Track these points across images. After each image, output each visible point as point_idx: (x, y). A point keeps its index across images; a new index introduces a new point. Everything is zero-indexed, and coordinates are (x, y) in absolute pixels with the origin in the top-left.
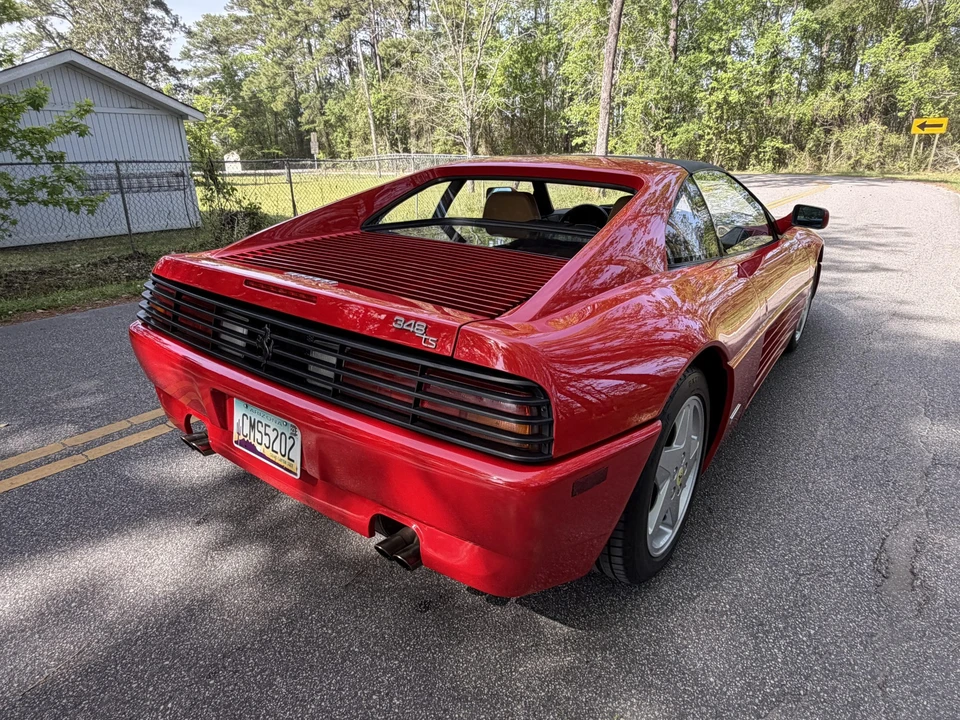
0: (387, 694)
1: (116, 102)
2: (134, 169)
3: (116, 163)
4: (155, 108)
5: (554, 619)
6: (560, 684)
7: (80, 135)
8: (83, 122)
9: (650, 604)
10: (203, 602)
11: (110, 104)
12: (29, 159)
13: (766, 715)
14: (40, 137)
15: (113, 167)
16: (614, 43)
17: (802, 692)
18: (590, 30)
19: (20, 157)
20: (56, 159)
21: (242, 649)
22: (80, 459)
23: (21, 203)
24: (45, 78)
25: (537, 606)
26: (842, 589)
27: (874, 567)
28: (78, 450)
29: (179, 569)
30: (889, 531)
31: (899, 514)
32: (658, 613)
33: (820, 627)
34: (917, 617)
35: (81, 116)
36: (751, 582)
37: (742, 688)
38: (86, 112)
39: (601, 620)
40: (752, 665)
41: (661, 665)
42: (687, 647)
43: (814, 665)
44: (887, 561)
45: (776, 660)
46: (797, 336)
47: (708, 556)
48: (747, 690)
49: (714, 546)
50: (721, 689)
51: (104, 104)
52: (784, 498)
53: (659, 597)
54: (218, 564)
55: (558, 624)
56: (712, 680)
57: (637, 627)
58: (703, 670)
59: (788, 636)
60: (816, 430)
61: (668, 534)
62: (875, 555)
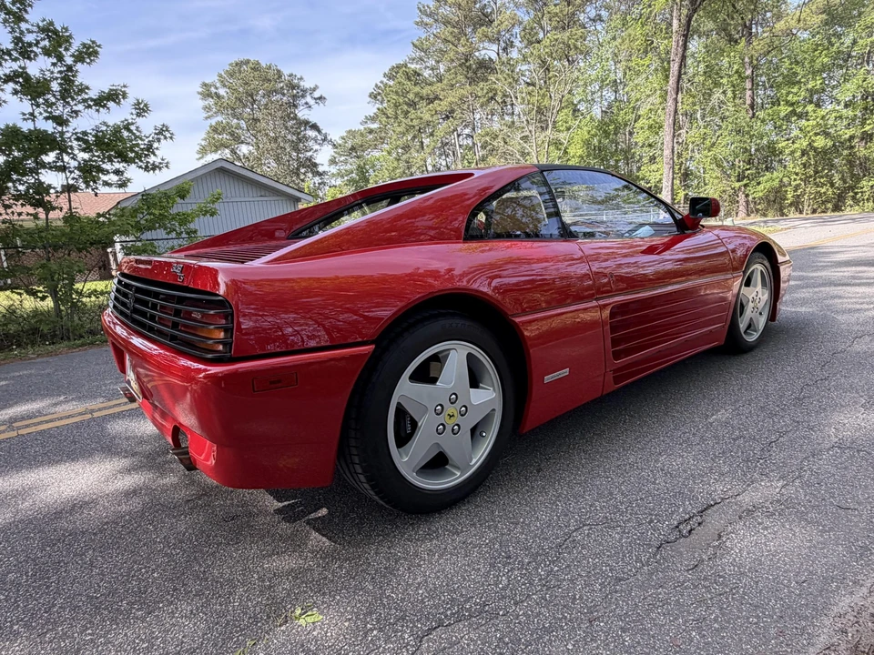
0: (153, 570)
1: (251, 193)
4: (277, 196)
5: (323, 535)
6: (288, 579)
7: (211, 215)
8: (214, 206)
9: (416, 532)
11: (247, 195)
12: (173, 235)
13: (450, 625)
14: (184, 219)
16: (673, 107)
17: (501, 613)
18: (656, 99)
19: (168, 233)
21: (83, 533)
22: (87, 417)
24: (204, 180)
25: (322, 527)
26: (621, 539)
27: (677, 527)
28: (92, 411)
29: (89, 483)
30: (723, 499)
31: (749, 485)
32: (418, 540)
33: (568, 566)
34: (688, 570)
35: (213, 202)
36: (529, 525)
37: (444, 601)
38: (217, 199)
39: (362, 540)
40: (469, 586)
41: (385, 576)
42: (420, 566)
43: (533, 594)
44: (700, 524)
45: (497, 585)
46: (752, 338)
47: (504, 504)
48: (447, 603)
49: (518, 496)
50: (422, 600)
51: (242, 195)
52: (625, 465)
53: (429, 529)
54: (116, 481)
55: (324, 539)
56: (421, 592)
57: (389, 548)
58: (419, 584)
59: (526, 569)
60: (713, 415)
61: (454, 475)
62: (687, 517)
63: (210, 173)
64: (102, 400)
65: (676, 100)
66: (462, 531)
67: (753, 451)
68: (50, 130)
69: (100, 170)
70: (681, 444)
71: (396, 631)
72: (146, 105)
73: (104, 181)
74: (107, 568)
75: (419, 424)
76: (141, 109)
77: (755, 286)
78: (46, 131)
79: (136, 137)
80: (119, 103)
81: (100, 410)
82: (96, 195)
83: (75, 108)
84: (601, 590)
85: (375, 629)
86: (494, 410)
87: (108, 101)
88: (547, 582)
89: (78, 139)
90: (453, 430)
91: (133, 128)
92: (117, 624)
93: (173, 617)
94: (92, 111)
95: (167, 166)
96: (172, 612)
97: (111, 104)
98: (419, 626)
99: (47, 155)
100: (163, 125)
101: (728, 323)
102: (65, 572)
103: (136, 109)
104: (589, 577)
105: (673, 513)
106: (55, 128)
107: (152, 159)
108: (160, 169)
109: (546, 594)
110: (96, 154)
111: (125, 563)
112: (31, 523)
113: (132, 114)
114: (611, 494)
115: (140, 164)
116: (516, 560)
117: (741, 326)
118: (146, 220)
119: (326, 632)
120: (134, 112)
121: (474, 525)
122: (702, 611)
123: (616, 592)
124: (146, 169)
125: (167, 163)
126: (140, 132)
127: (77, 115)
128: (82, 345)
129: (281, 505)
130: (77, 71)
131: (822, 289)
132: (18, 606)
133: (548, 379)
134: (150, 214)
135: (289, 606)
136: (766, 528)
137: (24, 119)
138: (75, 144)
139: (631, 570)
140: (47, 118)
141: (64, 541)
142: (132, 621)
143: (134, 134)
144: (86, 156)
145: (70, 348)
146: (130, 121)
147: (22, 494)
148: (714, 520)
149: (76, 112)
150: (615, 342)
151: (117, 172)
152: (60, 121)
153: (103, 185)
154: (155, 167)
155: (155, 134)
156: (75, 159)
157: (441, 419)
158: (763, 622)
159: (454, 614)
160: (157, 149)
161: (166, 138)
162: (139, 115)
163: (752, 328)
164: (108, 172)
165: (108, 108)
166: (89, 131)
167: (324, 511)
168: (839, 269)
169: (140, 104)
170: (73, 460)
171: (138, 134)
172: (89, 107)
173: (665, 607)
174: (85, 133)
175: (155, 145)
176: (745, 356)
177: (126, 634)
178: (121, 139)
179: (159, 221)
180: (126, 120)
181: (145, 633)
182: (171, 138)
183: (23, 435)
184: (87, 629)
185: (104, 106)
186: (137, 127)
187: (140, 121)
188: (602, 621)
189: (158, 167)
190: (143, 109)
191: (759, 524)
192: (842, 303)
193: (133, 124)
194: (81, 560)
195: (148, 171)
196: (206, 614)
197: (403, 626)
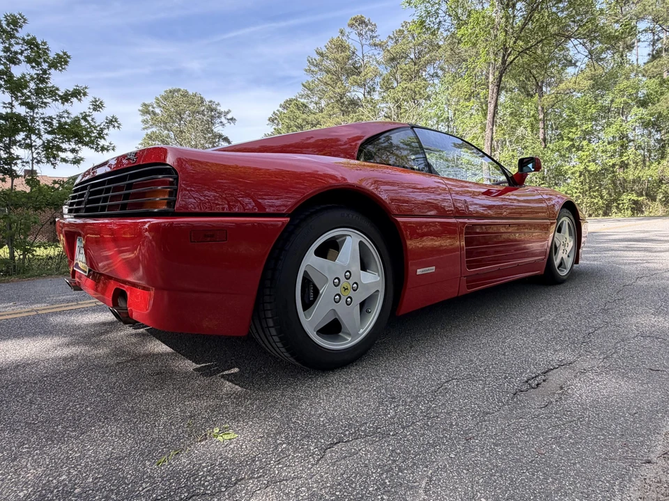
5: (236, 384)
6: (206, 411)
9: (315, 383)
10: (28, 364)
13: (348, 441)
16: (490, 134)
17: (391, 434)
18: (477, 130)
21: (25, 382)
22: (33, 313)
25: (232, 379)
26: (483, 388)
27: (527, 382)
28: (37, 310)
29: (32, 352)
30: (559, 365)
31: (578, 358)
32: (317, 387)
33: (443, 404)
34: (541, 408)
36: (407, 379)
37: (342, 425)
39: (269, 388)
40: (363, 416)
41: (290, 409)
42: (320, 403)
43: (417, 422)
44: (544, 381)
45: (386, 415)
46: (564, 273)
47: (385, 366)
48: (345, 427)
49: (396, 362)
50: (324, 424)
52: (479, 344)
53: (326, 381)
54: (56, 351)
55: (237, 387)
56: (322, 419)
57: (293, 392)
58: (320, 415)
59: (409, 405)
60: (542, 317)
61: (346, 340)
62: (534, 375)
64: (46, 304)
65: (492, 130)
66: (353, 382)
67: (577, 338)
68: (23, 114)
69: (60, 149)
70: (520, 333)
71: (303, 445)
72: (101, 102)
73: (62, 158)
74: (45, 405)
75: (321, 292)
76: (97, 106)
77: (565, 233)
78: (19, 114)
79: (91, 126)
80: (80, 100)
81: (44, 309)
83: (45, 100)
84: (472, 419)
85: (284, 443)
86: (378, 291)
87: (72, 97)
88: (427, 414)
89: (44, 122)
90: (346, 301)
91: (89, 119)
92: (53, 441)
93: (104, 436)
94: (59, 104)
95: (113, 149)
96: (103, 433)
97: (74, 100)
98: (323, 441)
99: (18, 134)
100: (113, 117)
101: (547, 257)
102: (6, 407)
103: (93, 105)
104: (462, 411)
105: (521, 373)
106: (27, 113)
107: (102, 142)
108: (108, 150)
109: (428, 421)
110: (58, 136)
111: (62, 401)
113: (90, 108)
114: (471, 361)
115: (92, 145)
116: (400, 400)
117: (555, 263)
119: (242, 445)
120: (91, 107)
121: (363, 378)
122: (558, 432)
123: (485, 421)
125: (114, 147)
126: (95, 122)
127: (46, 105)
129: (199, 366)
130: (49, 74)
133: (419, 272)
135: (208, 429)
136: (598, 382)
137: (4, 107)
138: (42, 127)
139: (495, 407)
141: (7, 387)
143: (89, 123)
144: (50, 137)
146: (88, 113)
148: (556, 378)
149: (45, 103)
150: (469, 254)
151: (73, 151)
153: (61, 161)
154: (103, 149)
155: (106, 123)
156: (40, 139)
157: (337, 290)
158: (609, 438)
159: (352, 434)
160: (107, 134)
161: (114, 127)
162: (95, 109)
163: (562, 266)
164: (66, 150)
165: (71, 102)
166: (54, 117)
167: (236, 370)
169: (97, 101)
170: (19, 338)
171: (93, 124)
172: (57, 100)
173: (527, 430)
174: (51, 118)
175: (105, 131)
177: (60, 448)
178: (79, 126)
180: (85, 112)
182: (118, 127)
184: (24, 444)
185: (68, 101)
186: (93, 119)
187: (95, 114)
188: (477, 439)
189: (106, 149)
190: (98, 105)
191: (592, 379)
193: (89, 116)
194: (22, 399)
195: (98, 151)
196: (134, 434)
197: (308, 441)
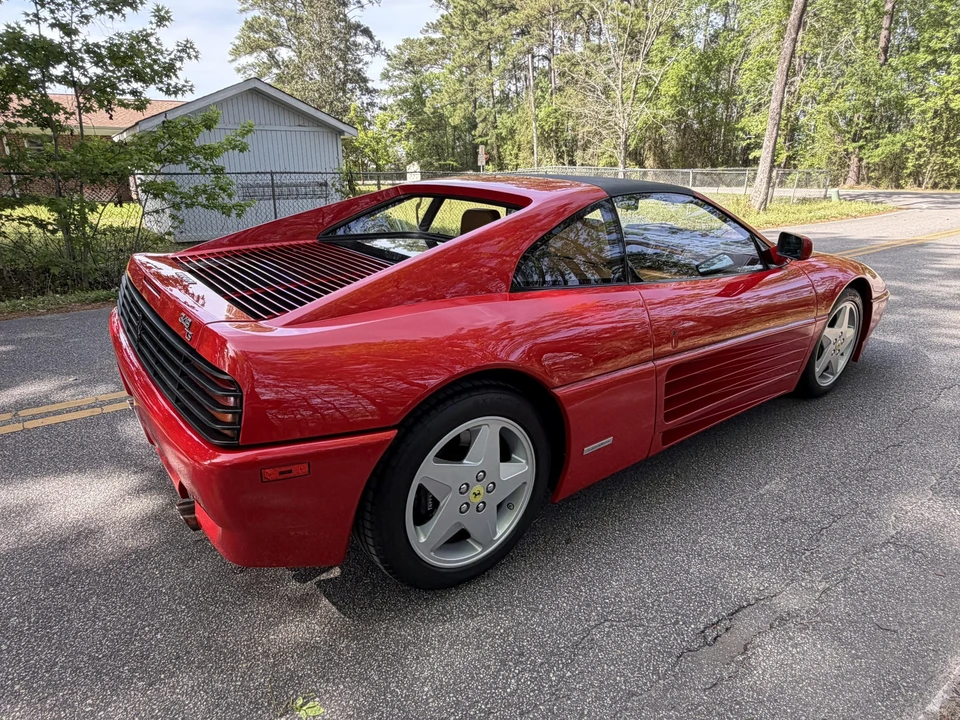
0: (157, 629)
1: (287, 121)
2: (286, 179)
3: (272, 173)
4: (318, 126)
5: (334, 604)
7: (241, 151)
8: (245, 140)
9: (430, 611)
10: (92, 532)
11: (283, 123)
12: (197, 170)
14: (210, 153)
15: (269, 176)
16: (791, 48)
19: (192, 169)
20: (218, 171)
21: (88, 572)
22: (97, 411)
23: (188, 206)
24: (235, 101)
25: (330, 590)
26: (641, 643)
27: (703, 632)
28: (102, 404)
29: (96, 504)
30: (757, 600)
31: (787, 585)
32: (430, 621)
33: (582, 672)
34: (705, 690)
35: (243, 136)
36: (547, 614)
37: (448, 704)
38: (248, 132)
39: (373, 614)
40: (477, 688)
41: (392, 665)
42: (429, 656)
43: (541, 704)
44: (727, 629)
45: (504, 689)
46: (828, 382)
47: (525, 583)
48: (452, 707)
49: (541, 574)
50: (427, 699)
51: (277, 123)
52: (660, 544)
53: (444, 608)
54: (123, 505)
55: (334, 609)
56: (426, 689)
57: (400, 628)
58: (426, 679)
59: (538, 672)
60: (766, 483)
61: (476, 550)
62: (715, 620)
63: (241, 94)
64: (112, 387)
65: (795, 41)
66: (478, 615)
67: (800, 539)
68: (57, 40)
69: (115, 89)
70: (724, 522)
72: (167, 13)
73: (119, 101)
74: (110, 621)
75: (441, 504)
76: (162, 18)
77: (841, 326)
78: (51, 40)
79: (156, 51)
80: (135, 9)
81: (110, 402)
82: (111, 118)
83: (86, 12)
84: (611, 706)
86: (525, 483)
88: (556, 690)
89: (88, 51)
90: (478, 507)
91: (152, 40)
92: (118, 695)
93: (174, 693)
94: (105, 18)
95: (191, 90)
96: (173, 686)
97: (127, 9)
99: (54, 67)
100: (187, 41)
101: (803, 369)
102: (68, 621)
103: (155, 16)
104: (601, 689)
105: (701, 614)
106: (62, 38)
107: (173, 81)
108: (183, 92)
109: (555, 705)
110: (111, 68)
111: (129, 617)
112: (35, 552)
113: (151, 23)
114: (640, 581)
115: (161, 85)
116: (528, 660)
117: (817, 370)
118: (168, 151)
120: (154, 20)
121: (491, 607)
123: (626, 709)
124: (168, 92)
125: (192, 86)
126: (160, 44)
127: (88, 22)
128: (96, 300)
131: (922, 311)
132: (20, 659)
133: (587, 450)
134: (172, 145)
135: (291, 693)
136: (795, 646)
137: (28, 21)
138: (85, 56)
139: (645, 684)
140: (52, 26)
141: (67, 581)
142: (132, 693)
143: (153, 47)
144: (99, 71)
145: (83, 302)
146: (149, 31)
147: (24, 511)
148: (745, 626)
149: (87, 18)
150: (668, 403)
151: (134, 92)
152: (68, 30)
153: (119, 106)
154: (177, 91)
155: (178, 51)
156: (86, 76)
157: (463, 498)
160: (180, 69)
161: (190, 58)
162: (159, 24)
163: (829, 371)
164: (124, 91)
165: (124, 15)
166: (101, 43)
167: (336, 572)
168: (945, 283)
169: (161, 10)
170: (80, 471)
171: (158, 47)
172: (102, 11)
174: (97, 45)
175: (178, 64)
176: (816, 402)
178: (140, 54)
179: (182, 153)
180: (145, 30)
181: (145, 710)
182: (196, 57)
183: (29, 430)
184: (88, 698)
185: (118, 12)
186: (157, 39)
187: (161, 32)
189: (181, 89)
190: (164, 17)
191: (790, 639)
192: (939, 335)
193: (152, 34)
194: (85, 607)
195: (170, 94)
196: (207, 693)
